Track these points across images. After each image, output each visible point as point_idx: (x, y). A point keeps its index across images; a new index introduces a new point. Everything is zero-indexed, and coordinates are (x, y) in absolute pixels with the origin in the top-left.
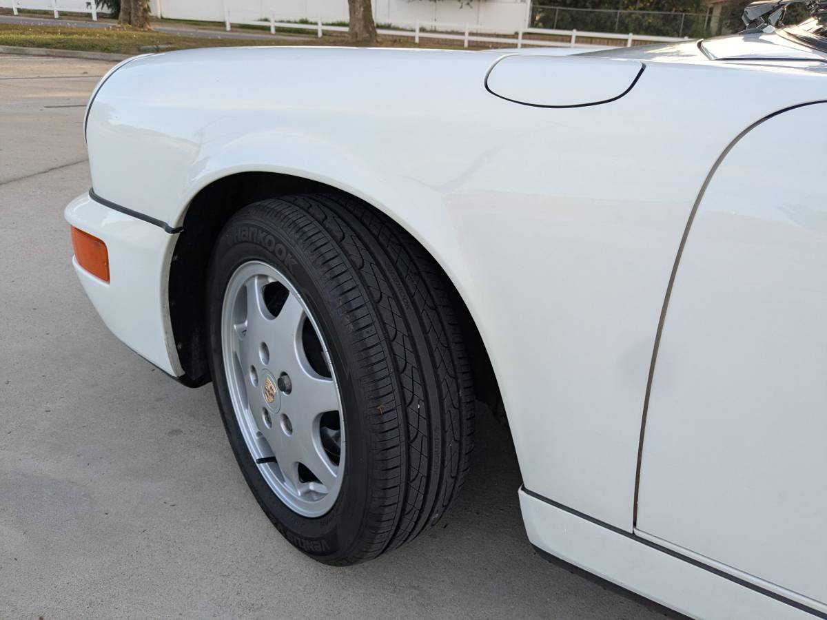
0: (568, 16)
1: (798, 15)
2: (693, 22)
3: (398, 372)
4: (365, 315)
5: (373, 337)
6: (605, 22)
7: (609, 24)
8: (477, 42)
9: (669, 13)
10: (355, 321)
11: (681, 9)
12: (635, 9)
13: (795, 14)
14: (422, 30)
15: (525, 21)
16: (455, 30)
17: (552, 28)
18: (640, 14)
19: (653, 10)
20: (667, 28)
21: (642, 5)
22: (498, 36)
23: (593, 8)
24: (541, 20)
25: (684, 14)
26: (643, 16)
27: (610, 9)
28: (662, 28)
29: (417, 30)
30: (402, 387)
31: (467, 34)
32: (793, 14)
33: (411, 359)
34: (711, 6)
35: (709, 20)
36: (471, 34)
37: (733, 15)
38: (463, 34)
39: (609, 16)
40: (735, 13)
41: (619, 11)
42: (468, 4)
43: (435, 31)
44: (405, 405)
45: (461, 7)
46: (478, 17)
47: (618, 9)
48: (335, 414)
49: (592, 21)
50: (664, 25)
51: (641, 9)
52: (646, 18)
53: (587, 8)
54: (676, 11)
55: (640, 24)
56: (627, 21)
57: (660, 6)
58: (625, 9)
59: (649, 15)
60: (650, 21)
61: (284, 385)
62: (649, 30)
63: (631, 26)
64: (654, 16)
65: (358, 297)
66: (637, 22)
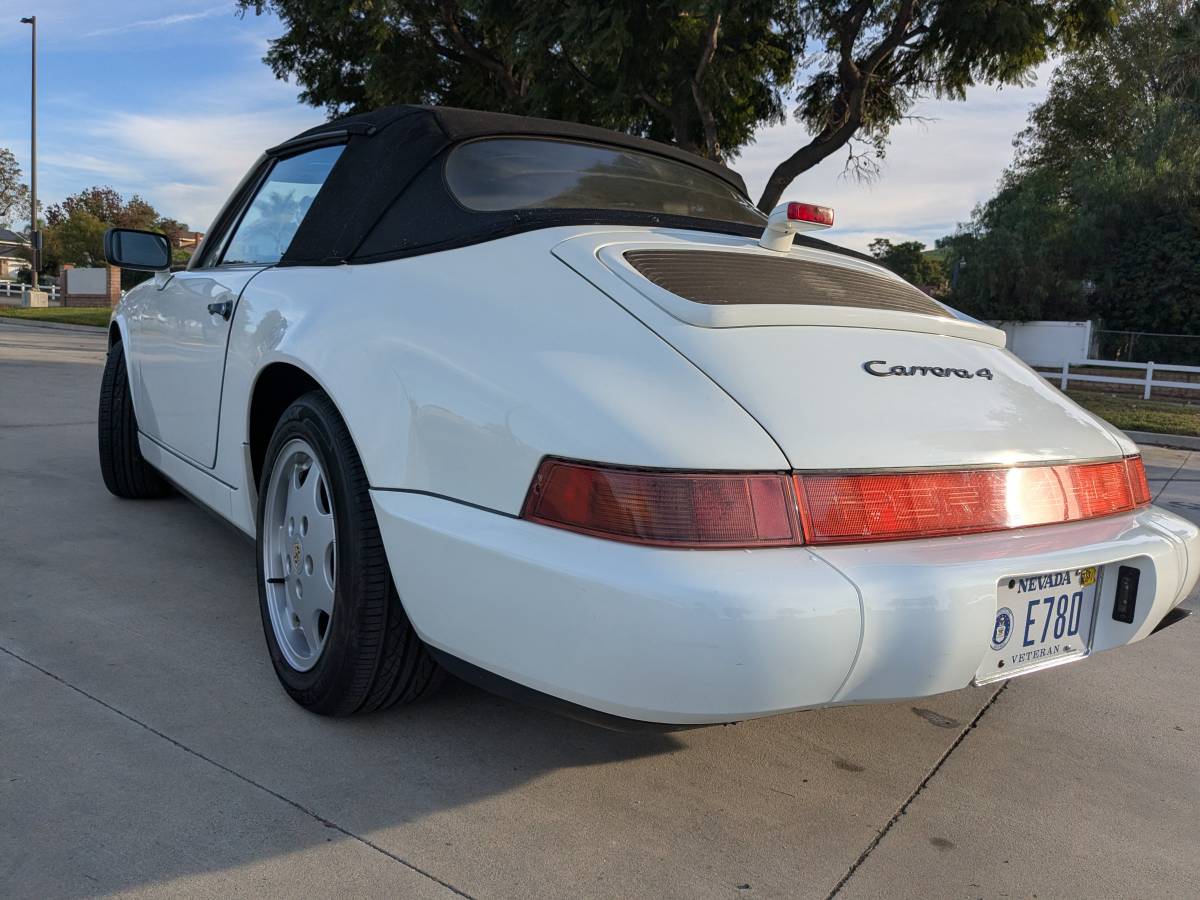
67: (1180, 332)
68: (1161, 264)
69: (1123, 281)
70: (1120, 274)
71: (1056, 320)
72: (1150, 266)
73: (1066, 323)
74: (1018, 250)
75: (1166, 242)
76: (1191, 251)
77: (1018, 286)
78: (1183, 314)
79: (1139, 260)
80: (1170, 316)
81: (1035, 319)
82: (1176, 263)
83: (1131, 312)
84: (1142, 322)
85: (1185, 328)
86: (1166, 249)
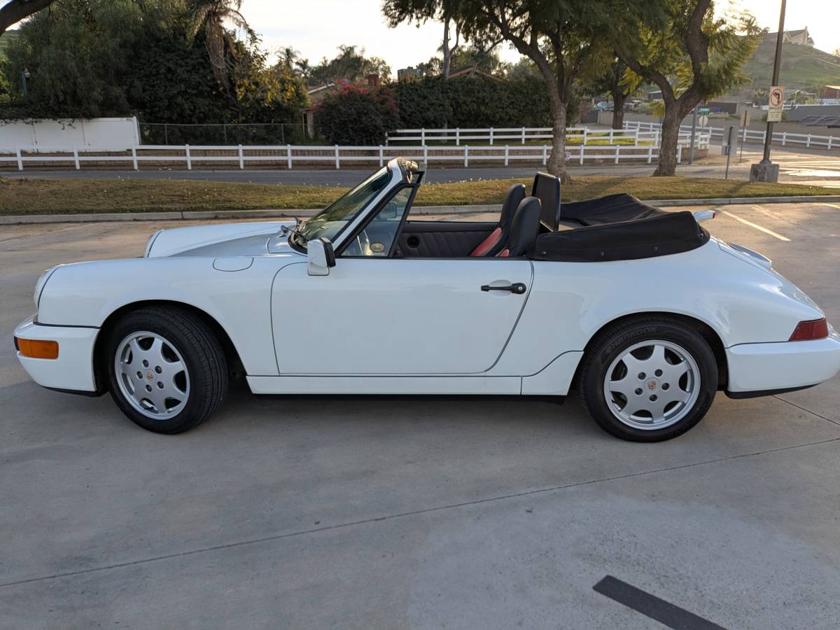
0: (177, 131)
1: (373, 120)
2: (292, 130)
3: (204, 350)
4: (190, 335)
5: (194, 341)
6: (215, 134)
7: (217, 136)
8: (88, 161)
9: (269, 124)
10: (187, 338)
11: (279, 120)
12: (238, 123)
13: (371, 120)
14: (24, 153)
15: (135, 138)
16: (61, 151)
17: (164, 144)
18: (244, 126)
19: (255, 122)
20: (272, 136)
21: (244, 118)
22: (109, 154)
23: (200, 123)
24: (152, 135)
25: (282, 125)
26: (247, 127)
27: (216, 123)
28: (266, 137)
29: (19, 154)
30: (205, 354)
31: (76, 154)
32: (369, 120)
33: (206, 346)
34: (305, 112)
35: (306, 127)
36: (81, 154)
37: (322, 123)
38: (72, 154)
39: (216, 129)
40: (323, 121)
41: (225, 125)
42: (70, 125)
43: (38, 154)
44: (208, 359)
45: (63, 129)
46: (84, 136)
47: (223, 123)
48: (182, 373)
49: (201, 134)
50: (267, 134)
51: (244, 122)
52: (250, 129)
53: (194, 123)
54: (275, 122)
55: (246, 134)
56: (234, 133)
57: (260, 118)
58: (229, 122)
59: (252, 126)
60: (254, 131)
61: (158, 370)
62: (255, 140)
63: (239, 138)
64: (256, 127)
65: (186, 331)
66: (243, 133)
67: (191, 122)
68: (169, 76)
69: (147, 87)
70: (144, 82)
71: (111, 117)
72: (162, 76)
73: (120, 119)
74: (72, 64)
75: (169, 60)
76: (187, 66)
77: (78, 91)
78: (190, 110)
79: (154, 72)
80: (183, 111)
81: (98, 117)
82: (179, 75)
83: (157, 109)
84: (166, 116)
85: (194, 120)
86: (171, 66)
